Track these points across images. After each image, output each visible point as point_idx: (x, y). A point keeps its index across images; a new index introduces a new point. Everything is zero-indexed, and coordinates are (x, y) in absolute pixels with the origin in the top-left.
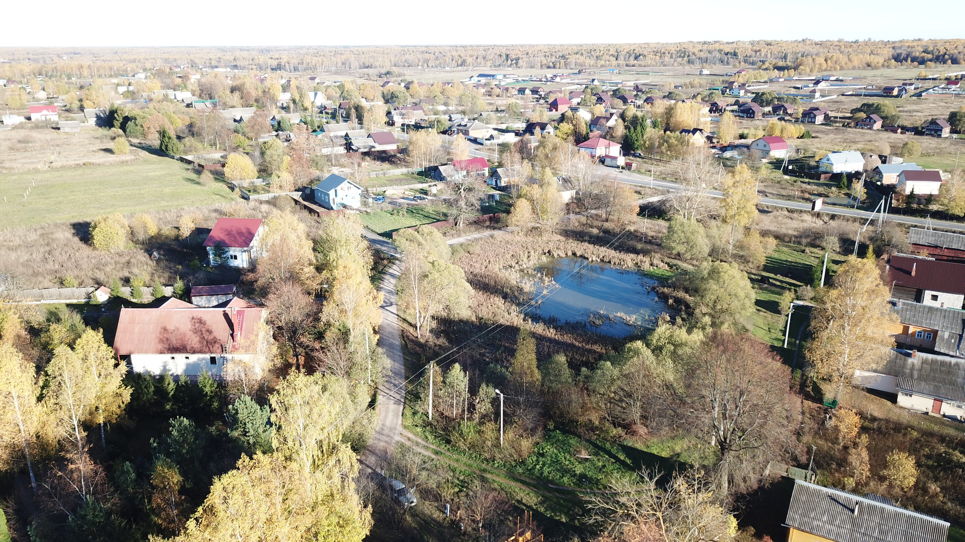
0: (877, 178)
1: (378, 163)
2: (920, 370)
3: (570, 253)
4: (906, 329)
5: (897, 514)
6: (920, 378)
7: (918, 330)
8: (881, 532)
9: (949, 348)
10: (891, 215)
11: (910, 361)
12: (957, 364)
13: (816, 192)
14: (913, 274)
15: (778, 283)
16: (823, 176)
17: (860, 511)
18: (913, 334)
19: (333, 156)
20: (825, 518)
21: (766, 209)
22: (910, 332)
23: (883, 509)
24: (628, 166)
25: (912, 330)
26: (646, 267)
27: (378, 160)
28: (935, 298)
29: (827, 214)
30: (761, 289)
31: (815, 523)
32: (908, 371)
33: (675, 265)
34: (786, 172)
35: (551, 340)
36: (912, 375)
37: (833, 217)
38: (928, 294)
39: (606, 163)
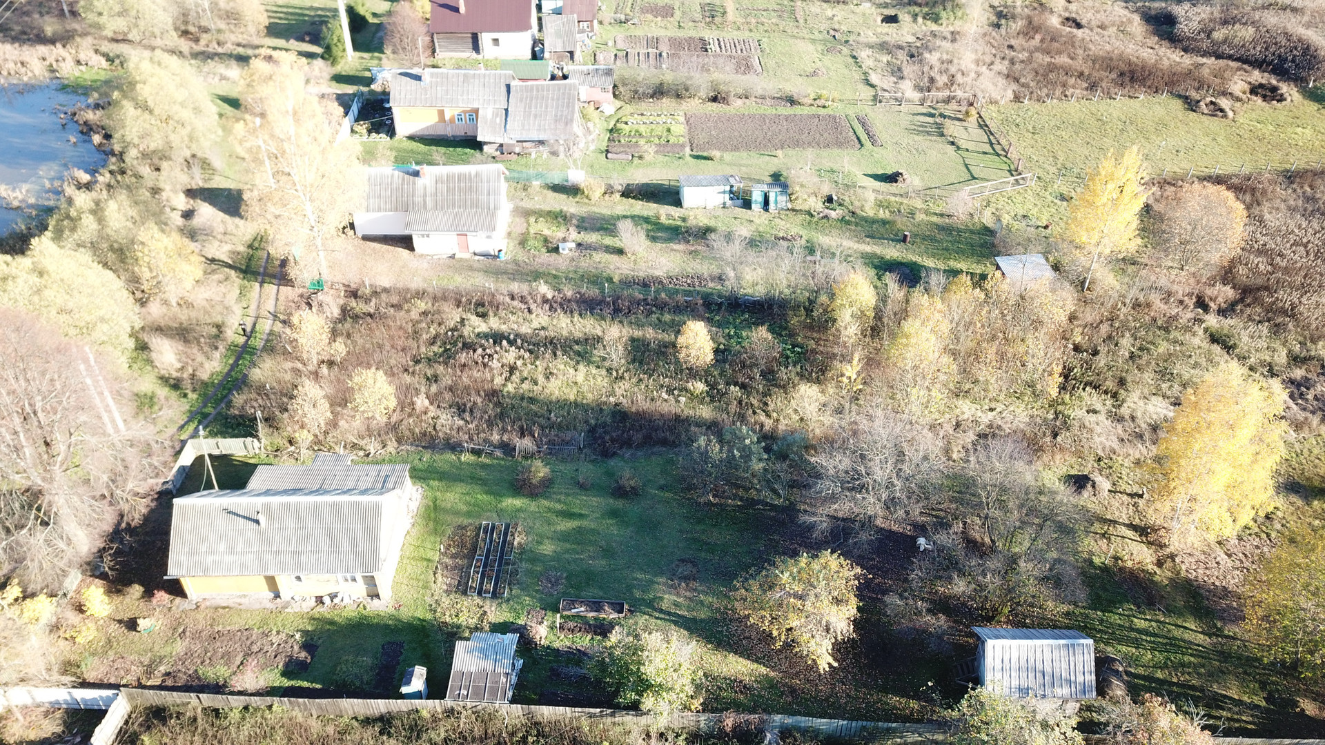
2: (435, 194)
4: (441, 113)
5: (317, 506)
7: (457, 112)
8: (300, 540)
9: (494, 132)
11: (420, 181)
12: (478, 174)
14: (462, 10)
17: (270, 519)
18: (452, 120)
20: (222, 547)
22: (447, 117)
23: (298, 504)
25: (450, 113)
26: (68, 70)
28: (495, 44)
31: (210, 559)
32: (419, 199)
33: (118, 57)
36: (425, 204)
38: (486, 38)
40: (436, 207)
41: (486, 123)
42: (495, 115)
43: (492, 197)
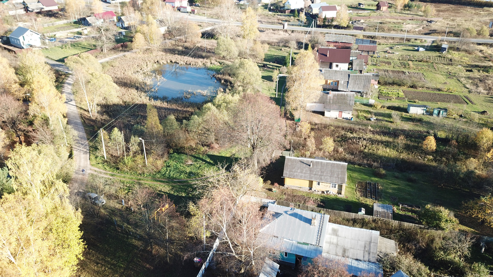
0: (310, 11)
2: (333, 100)
3: (169, 61)
4: (327, 81)
5: (327, 163)
6: (333, 103)
7: (331, 82)
8: (321, 172)
9: (344, 88)
10: (317, 29)
11: (329, 95)
12: (347, 95)
13: (284, 20)
14: (328, 56)
15: (271, 67)
16: (287, 11)
17: (313, 165)
18: (329, 84)
19: (17, 16)
20: (299, 171)
21: (262, 30)
22: (328, 83)
23: (322, 162)
24: (193, 12)
25: (329, 82)
26: (209, 65)
27: (47, 16)
28: (337, 66)
29: (290, 30)
30: (264, 70)
31: (295, 174)
32: (328, 101)
33: (223, 63)
34: (270, 10)
35: (165, 109)
36: (330, 102)
37: (293, 31)
38: (334, 64)
39: (181, 11)
41: (341, 85)
42: (344, 83)
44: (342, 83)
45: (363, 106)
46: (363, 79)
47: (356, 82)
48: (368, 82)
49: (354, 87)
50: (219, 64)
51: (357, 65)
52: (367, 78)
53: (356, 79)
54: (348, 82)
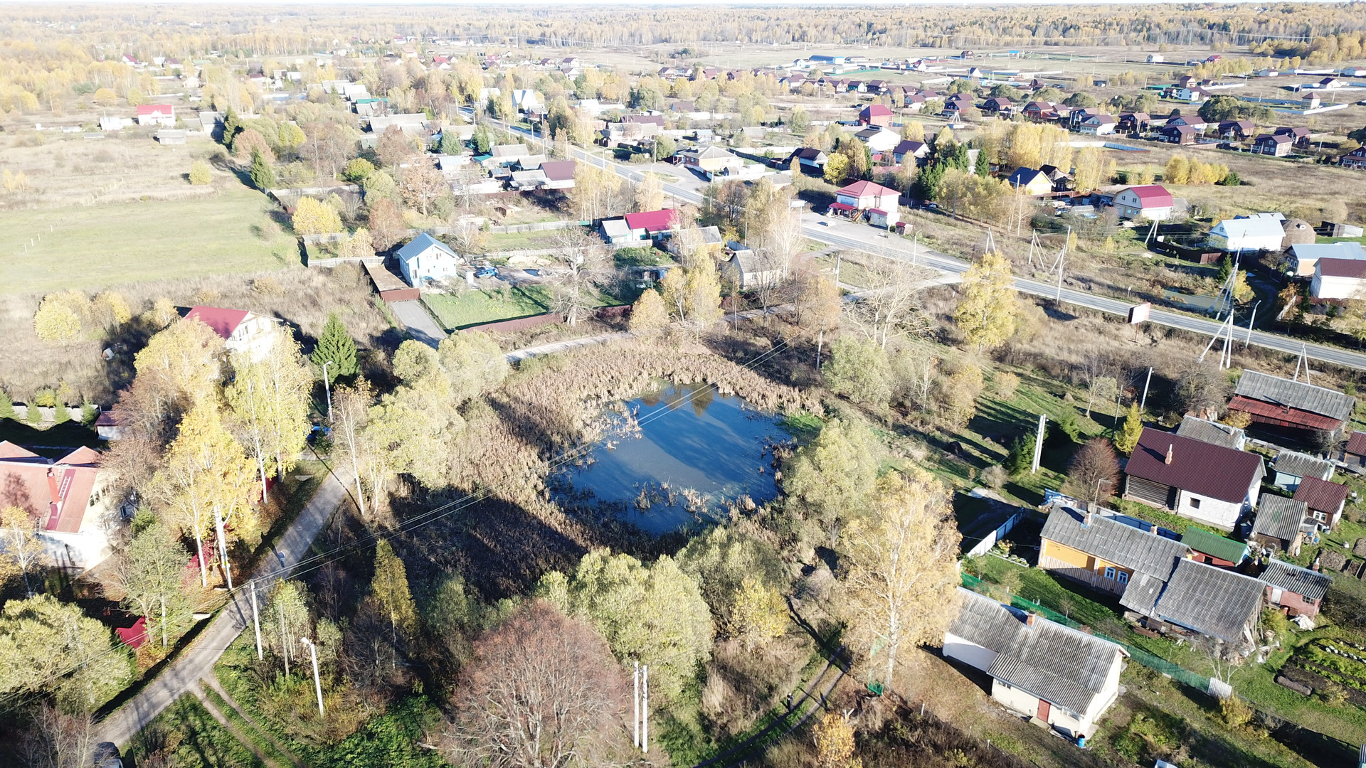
0: (1287, 264)
1: (537, 209)
2: (1034, 647)
4: (1091, 561)
10: (1258, 333)
11: (1024, 629)
12: (1089, 645)
13: (1177, 285)
14: (1169, 460)
15: (976, 453)
16: (1204, 257)
18: (1101, 571)
21: (1072, 313)
22: (1096, 567)
24: (899, 228)
25: (1098, 565)
26: (793, 411)
28: (1196, 503)
29: (1163, 327)
30: (940, 462)
32: (1016, 646)
34: (1153, 246)
36: (1018, 655)
37: (1170, 333)
38: (1185, 497)
39: (871, 222)
40: (1029, 661)
41: (1136, 589)
42: (1150, 584)
43: (1094, 676)
44: (1143, 582)
45: (1178, 696)
46: (1226, 591)
47: (1195, 591)
48: (1242, 606)
49: (1182, 610)
50: (821, 413)
51: (1275, 517)
52: (1244, 590)
53: (1199, 583)
54: (1165, 584)
